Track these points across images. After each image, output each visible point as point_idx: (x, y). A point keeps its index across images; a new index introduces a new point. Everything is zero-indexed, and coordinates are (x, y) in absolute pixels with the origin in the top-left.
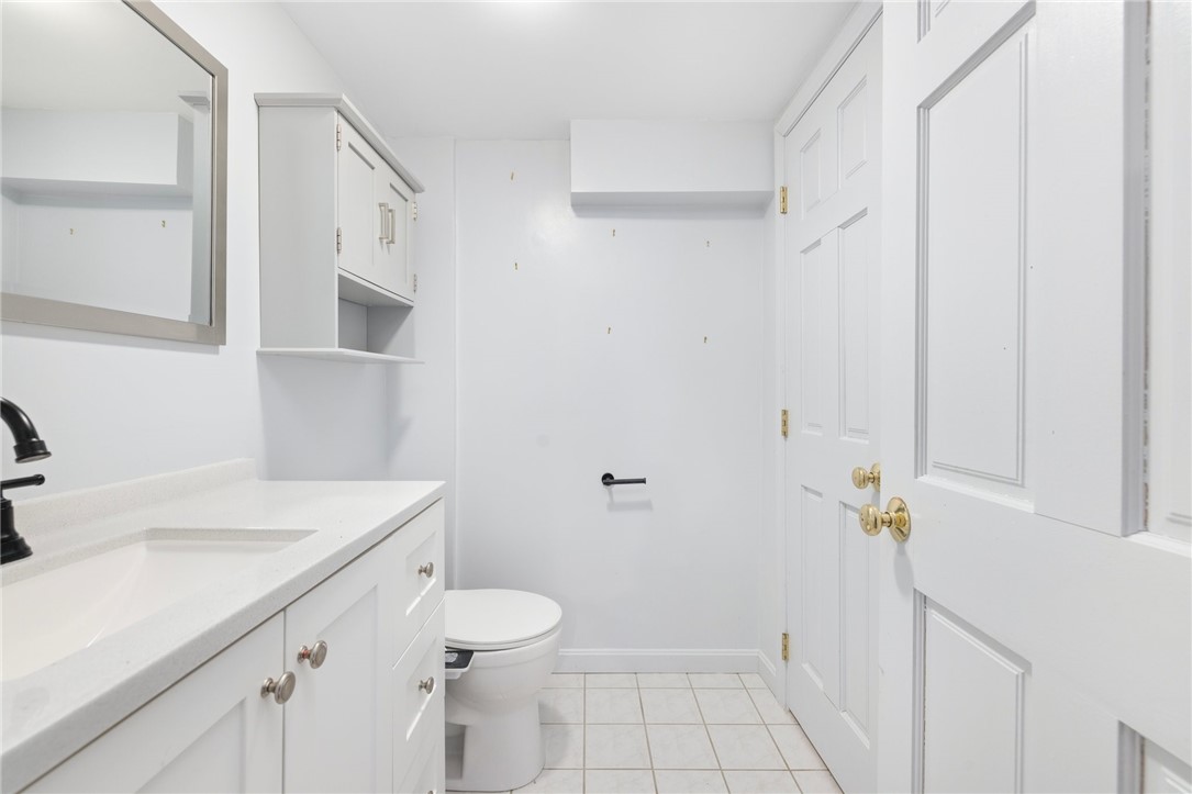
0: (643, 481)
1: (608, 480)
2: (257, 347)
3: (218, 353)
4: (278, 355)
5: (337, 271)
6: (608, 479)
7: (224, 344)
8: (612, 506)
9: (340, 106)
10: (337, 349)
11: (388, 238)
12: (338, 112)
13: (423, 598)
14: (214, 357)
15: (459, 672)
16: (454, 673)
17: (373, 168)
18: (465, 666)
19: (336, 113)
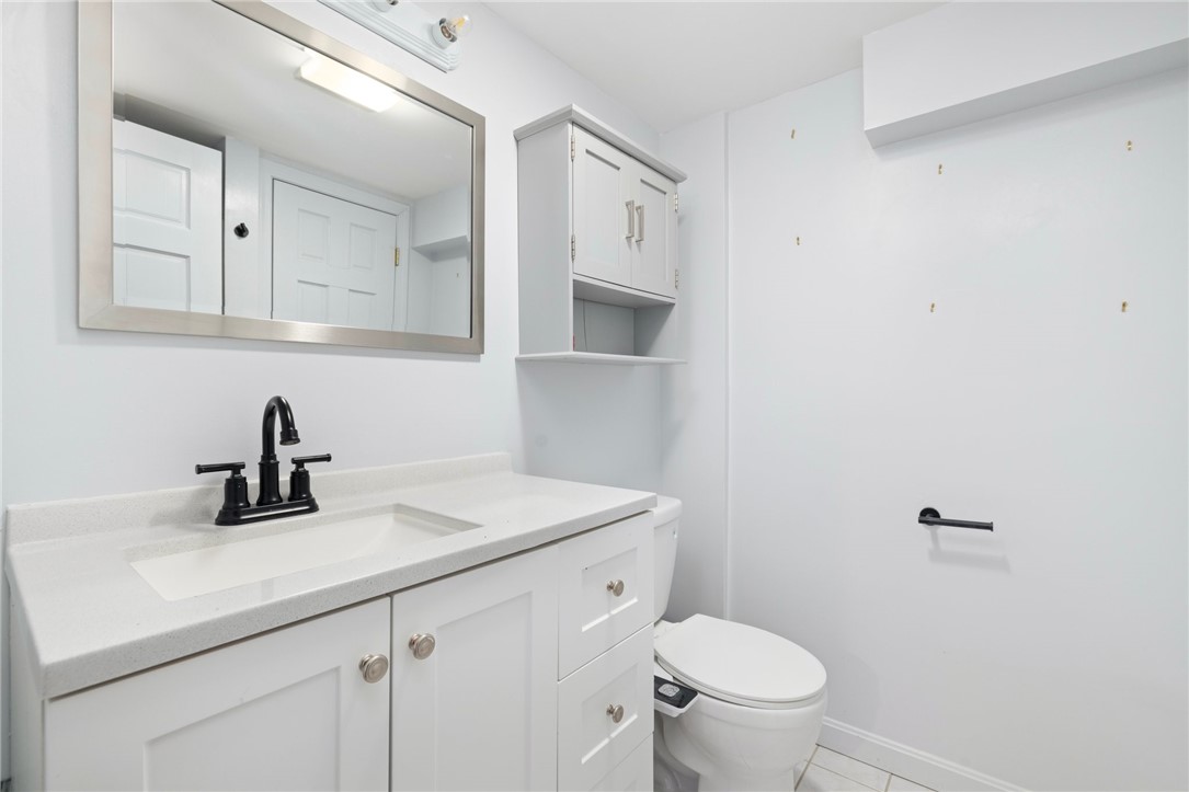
0: (989, 527)
1: (929, 518)
2: (516, 354)
3: (479, 361)
4: (531, 360)
5: (572, 277)
6: (929, 516)
7: (483, 353)
8: (937, 555)
9: (573, 116)
10: (571, 353)
11: (636, 236)
12: (573, 123)
13: (612, 618)
14: (474, 364)
15: (675, 711)
16: (671, 711)
17: (618, 169)
18: (683, 707)
19: (570, 126)
